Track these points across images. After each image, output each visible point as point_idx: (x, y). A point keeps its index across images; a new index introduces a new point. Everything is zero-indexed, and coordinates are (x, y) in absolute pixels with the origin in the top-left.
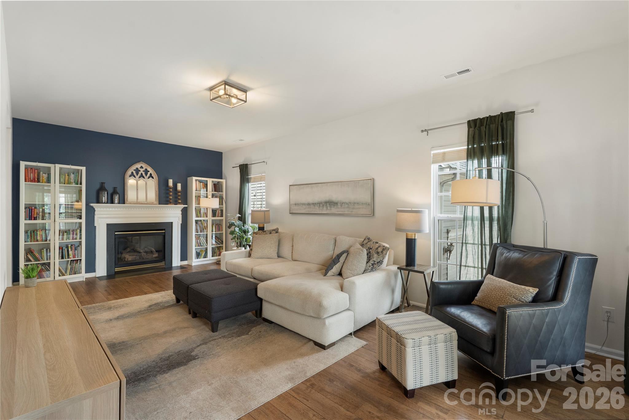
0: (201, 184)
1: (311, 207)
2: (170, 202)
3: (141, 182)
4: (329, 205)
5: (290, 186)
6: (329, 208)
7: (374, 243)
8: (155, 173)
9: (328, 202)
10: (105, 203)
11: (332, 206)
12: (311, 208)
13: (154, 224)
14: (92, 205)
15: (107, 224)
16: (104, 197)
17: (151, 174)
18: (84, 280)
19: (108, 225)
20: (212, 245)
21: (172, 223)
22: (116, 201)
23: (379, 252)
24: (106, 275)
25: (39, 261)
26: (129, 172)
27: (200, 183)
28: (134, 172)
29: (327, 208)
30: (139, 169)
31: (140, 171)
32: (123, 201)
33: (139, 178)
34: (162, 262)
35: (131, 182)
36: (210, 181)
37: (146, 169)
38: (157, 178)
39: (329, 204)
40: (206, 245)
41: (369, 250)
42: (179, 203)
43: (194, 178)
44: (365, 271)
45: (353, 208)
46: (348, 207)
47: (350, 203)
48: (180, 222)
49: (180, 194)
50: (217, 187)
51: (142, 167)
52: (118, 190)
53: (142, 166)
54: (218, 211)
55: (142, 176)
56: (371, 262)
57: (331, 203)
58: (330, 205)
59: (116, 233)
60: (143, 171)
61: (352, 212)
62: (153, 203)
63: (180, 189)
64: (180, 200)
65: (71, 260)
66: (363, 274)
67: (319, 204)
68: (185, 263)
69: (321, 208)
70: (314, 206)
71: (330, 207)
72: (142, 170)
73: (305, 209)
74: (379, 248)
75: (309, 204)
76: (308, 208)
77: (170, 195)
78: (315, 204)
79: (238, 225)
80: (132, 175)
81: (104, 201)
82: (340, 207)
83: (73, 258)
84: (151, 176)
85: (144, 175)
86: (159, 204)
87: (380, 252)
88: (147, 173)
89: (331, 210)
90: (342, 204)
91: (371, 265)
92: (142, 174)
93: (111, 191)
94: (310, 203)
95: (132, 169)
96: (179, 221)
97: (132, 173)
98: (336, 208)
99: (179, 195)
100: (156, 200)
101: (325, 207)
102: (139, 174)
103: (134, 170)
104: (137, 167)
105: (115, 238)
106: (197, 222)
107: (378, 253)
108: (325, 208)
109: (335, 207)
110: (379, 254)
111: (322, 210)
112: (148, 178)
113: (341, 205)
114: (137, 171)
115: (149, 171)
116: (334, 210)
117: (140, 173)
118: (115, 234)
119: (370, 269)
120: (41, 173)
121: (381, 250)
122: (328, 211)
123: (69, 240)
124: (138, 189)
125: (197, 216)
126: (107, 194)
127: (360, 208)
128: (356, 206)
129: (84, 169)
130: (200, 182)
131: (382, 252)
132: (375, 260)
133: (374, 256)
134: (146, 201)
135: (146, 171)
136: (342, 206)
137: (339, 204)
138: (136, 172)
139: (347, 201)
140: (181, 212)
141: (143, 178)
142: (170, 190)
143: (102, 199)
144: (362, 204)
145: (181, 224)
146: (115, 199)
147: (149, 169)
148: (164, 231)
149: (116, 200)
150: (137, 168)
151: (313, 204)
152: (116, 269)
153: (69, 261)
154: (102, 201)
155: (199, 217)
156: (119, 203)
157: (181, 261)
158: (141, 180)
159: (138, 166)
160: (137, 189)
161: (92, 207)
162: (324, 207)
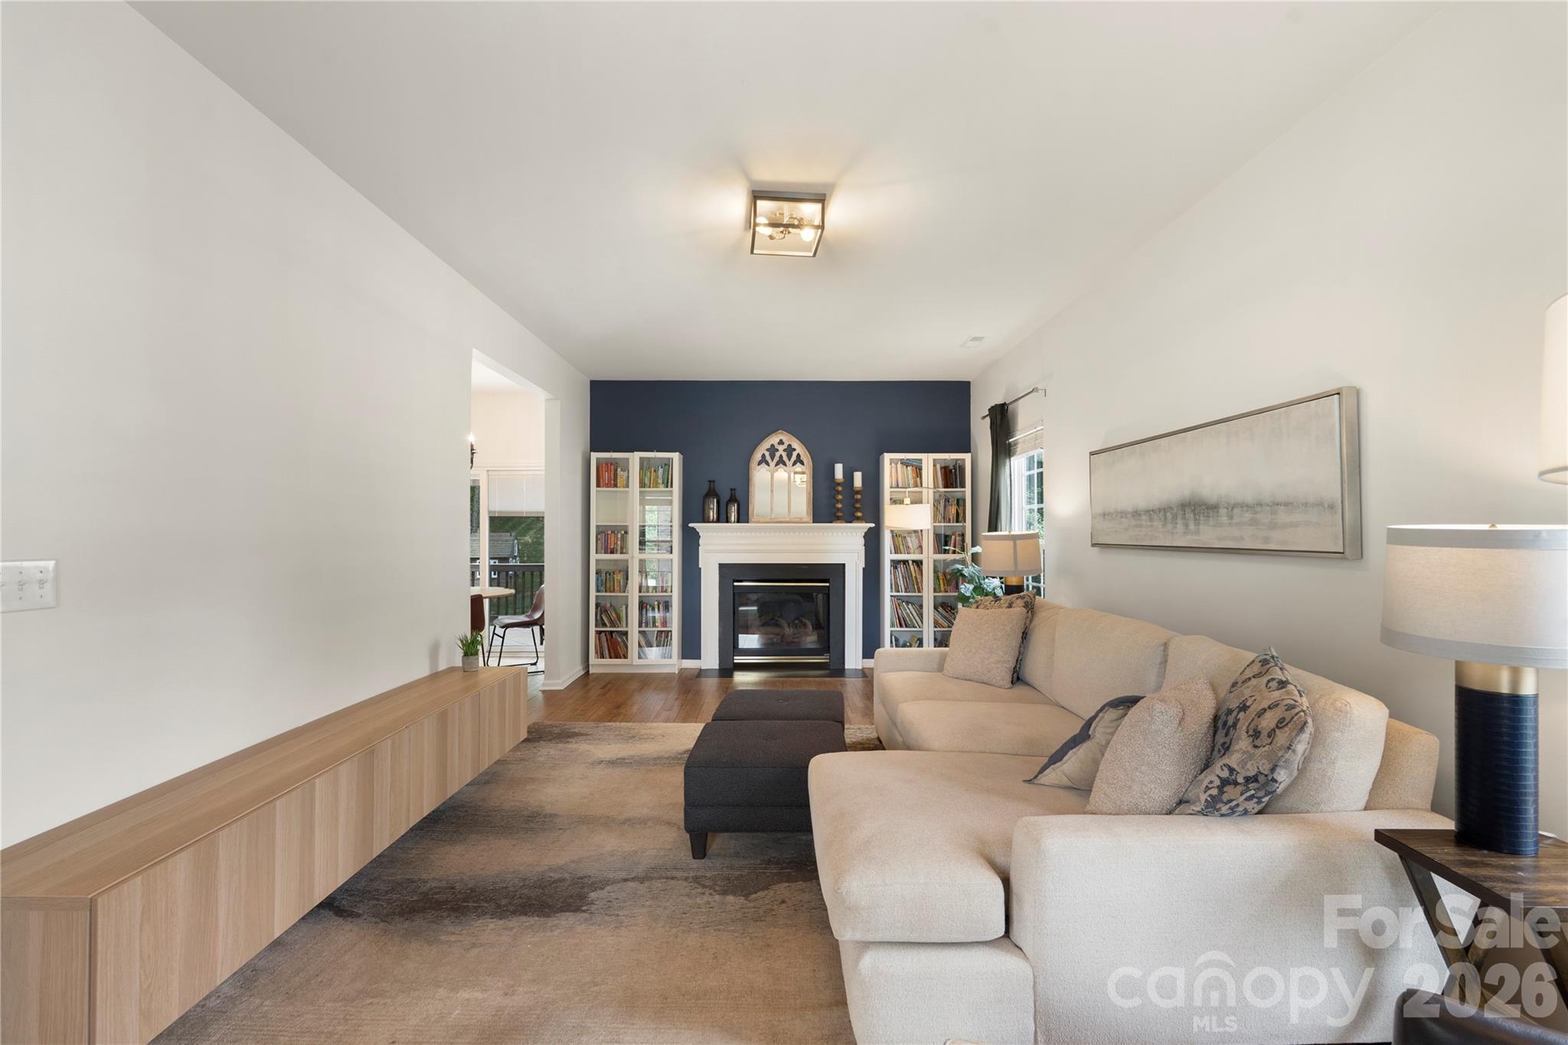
0: (909, 468)
1: (1144, 523)
2: (838, 517)
3: (782, 474)
4: (1192, 516)
5: (1092, 454)
6: (1192, 526)
7: (1274, 684)
8: (807, 453)
9: (1190, 504)
10: (713, 522)
11: (1202, 518)
12: (1141, 526)
13: (806, 567)
14: (691, 525)
15: (720, 564)
16: (711, 511)
17: (798, 456)
18: (677, 672)
19: (722, 566)
20: (935, 627)
21: (844, 565)
22: (733, 516)
23: (1260, 732)
24: (717, 667)
25: (615, 627)
26: (757, 456)
27: (907, 467)
28: (767, 454)
29: (1186, 526)
30: (777, 446)
31: (778, 450)
32: (743, 517)
33: (776, 465)
34: (823, 655)
35: (760, 476)
36: (928, 461)
37: (790, 445)
38: (811, 463)
39: (1193, 510)
40: (920, 623)
41: (1239, 712)
42: (858, 519)
43: (887, 457)
44: (1179, 805)
45: (1273, 526)
46: (1254, 522)
47: (1261, 505)
48: (862, 565)
49: (859, 497)
50: (951, 476)
51: (781, 442)
52: (738, 495)
53: (781, 440)
54: (953, 537)
55: (781, 462)
56: (1218, 771)
57: (1196, 508)
58: (1194, 514)
59: (735, 584)
60: (784, 450)
61: (1267, 540)
62: (801, 519)
63: (861, 486)
64: (860, 512)
65: (658, 631)
66: (1170, 812)
67: (1162, 512)
68: (869, 663)
69: (1170, 526)
70: (1151, 520)
71: (1197, 522)
72: (781, 448)
74: (1268, 714)
75: (1136, 514)
76: (1136, 526)
77: (838, 501)
78: (1153, 511)
79: (971, 576)
80: (763, 460)
81: (712, 518)
82: (1224, 519)
83: (663, 627)
84: (799, 460)
85: (785, 458)
86: (814, 522)
87: (1264, 734)
88: (775, 454)
89: (1197, 533)
90: (1233, 508)
91: (1217, 782)
92: (781, 456)
93: (726, 496)
94: (1140, 508)
95: (762, 450)
96: (858, 562)
97: (764, 455)
98: (1214, 526)
99: (857, 500)
100: (807, 514)
101: (1180, 521)
102: (777, 459)
103: (767, 450)
104: (773, 443)
105: (734, 594)
106: (895, 564)
107: (1256, 734)
108: (1180, 527)
109: (1211, 519)
110: (1258, 742)
111: (1172, 533)
112: (793, 465)
113: (1228, 514)
114: (773, 450)
115: (795, 450)
116: (1207, 533)
117: (778, 455)
118: (734, 586)
119: (1203, 802)
120: (619, 470)
121: (1273, 725)
122: (1189, 537)
123: (656, 592)
124: (774, 491)
125: (897, 551)
126: (718, 502)
127: (1296, 525)
128: (1283, 517)
129: (676, 457)
130: (905, 463)
131: (1271, 734)
132: (1235, 767)
133: (1237, 747)
134: (789, 515)
135: (790, 450)
136: (1232, 516)
137: (1223, 511)
138: (787, 455)
139: (1249, 497)
140: (862, 541)
141: (765, 466)
142: (837, 488)
143: (709, 513)
144: (1306, 505)
145: (863, 569)
146: (731, 516)
147: (797, 445)
148: (828, 584)
149: (733, 514)
150: (772, 445)
151: (1149, 511)
152: (735, 658)
153: (654, 631)
154: (709, 517)
155: (901, 553)
156: (738, 522)
157: (864, 658)
158: (780, 470)
159: (774, 440)
160: (772, 491)
161: (693, 529)
162: (1176, 523)
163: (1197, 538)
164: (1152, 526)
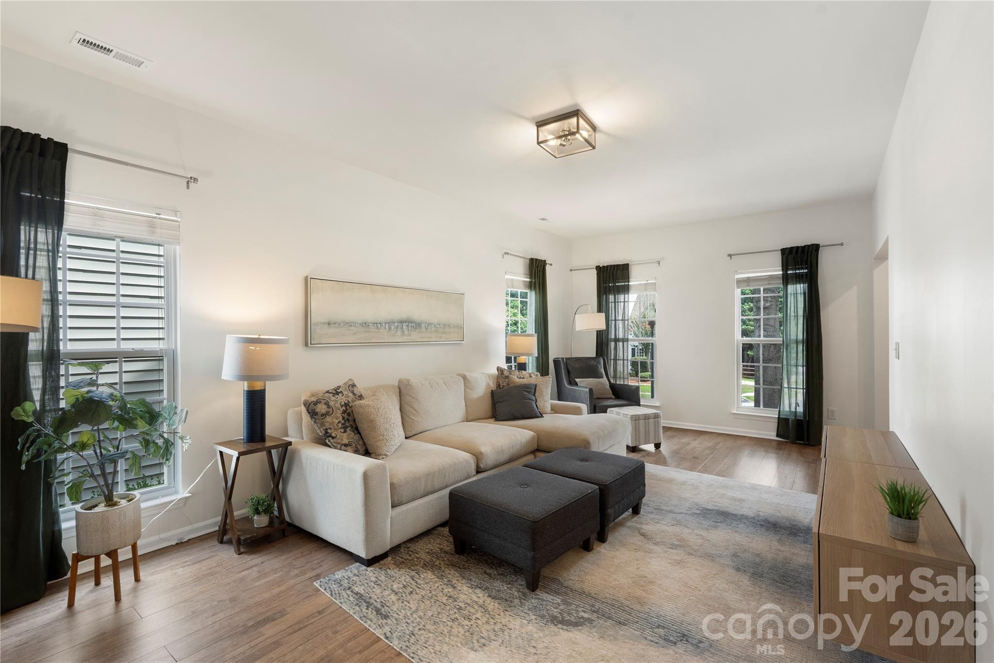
9: (406, 322)
12: (369, 332)
39: (408, 325)
45: (444, 333)
47: (439, 325)
57: (410, 324)
70: (378, 328)
73: (355, 334)
82: (424, 330)
89: (410, 335)
94: (369, 321)
98: (419, 332)
108: (399, 333)
109: (417, 329)
111: (394, 336)
113: (425, 328)
116: (415, 336)
122: (404, 337)
127: (450, 332)
136: (427, 329)
163: (409, 337)
164: (379, 332)
